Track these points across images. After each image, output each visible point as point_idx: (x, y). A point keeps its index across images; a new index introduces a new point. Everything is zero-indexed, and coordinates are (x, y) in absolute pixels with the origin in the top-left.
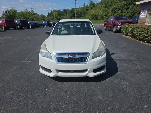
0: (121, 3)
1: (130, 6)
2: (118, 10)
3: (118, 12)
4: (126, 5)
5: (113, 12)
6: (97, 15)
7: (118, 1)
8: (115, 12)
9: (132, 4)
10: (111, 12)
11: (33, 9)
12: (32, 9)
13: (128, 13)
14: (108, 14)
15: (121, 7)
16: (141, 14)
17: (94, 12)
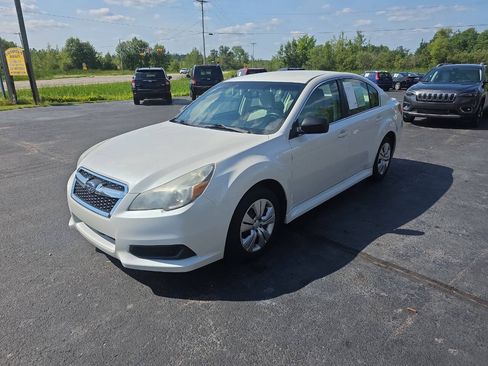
11: (362, 34)
12: (358, 32)
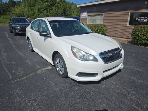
0: (44, 4)
1: (54, 8)
2: (44, 10)
3: (44, 12)
4: (50, 6)
5: (39, 12)
6: (22, 14)
7: (41, 1)
8: (41, 12)
9: (54, 6)
10: (37, 12)
13: (52, 13)
14: (34, 13)
15: (45, 7)
16: (82, 15)
17: (18, 11)
